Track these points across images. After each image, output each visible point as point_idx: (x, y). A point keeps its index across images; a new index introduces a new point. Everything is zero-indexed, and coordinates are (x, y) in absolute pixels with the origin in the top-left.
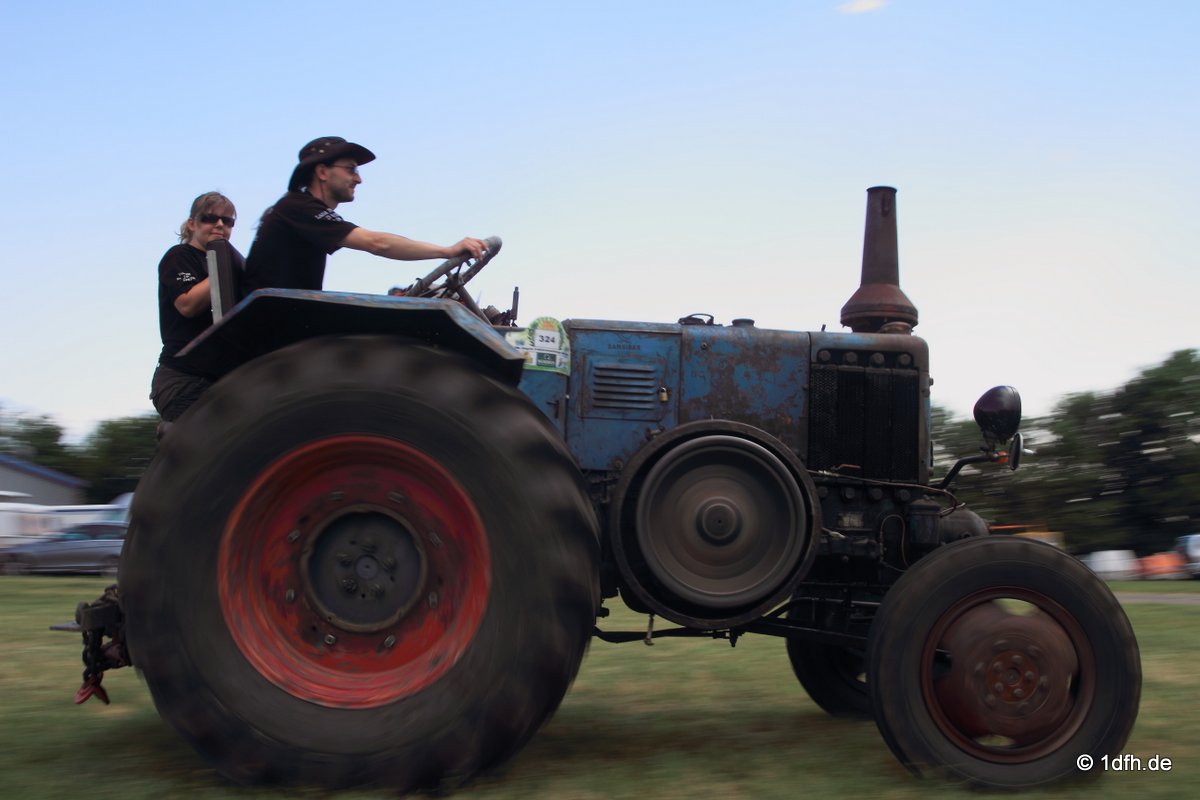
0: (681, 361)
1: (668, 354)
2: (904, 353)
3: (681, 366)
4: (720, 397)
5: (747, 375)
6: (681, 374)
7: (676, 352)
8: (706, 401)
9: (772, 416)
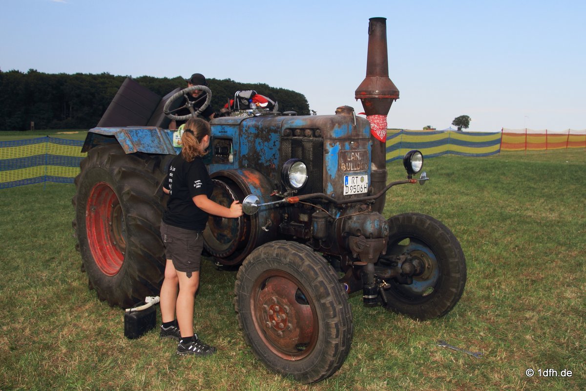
0: (239, 138)
1: (235, 134)
2: (318, 129)
3: (240, 140)
4: (251, 154)
5: (259, 143)
6: (240, 144)
7: (237, 133)
8: (247, 156)
9: (268, 164)
